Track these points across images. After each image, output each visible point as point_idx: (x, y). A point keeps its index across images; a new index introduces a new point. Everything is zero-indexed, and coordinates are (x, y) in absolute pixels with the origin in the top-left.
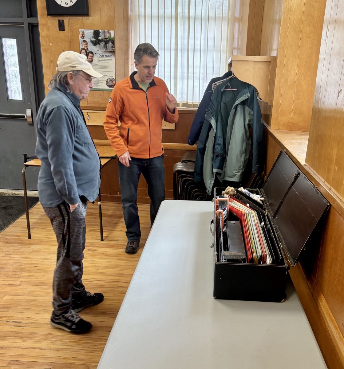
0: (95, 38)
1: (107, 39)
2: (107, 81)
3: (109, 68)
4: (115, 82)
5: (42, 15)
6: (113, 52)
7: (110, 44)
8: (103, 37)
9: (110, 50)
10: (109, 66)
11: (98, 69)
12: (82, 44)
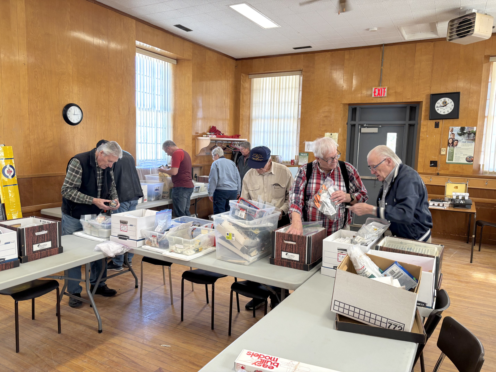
0: (461, 131)
1: (470, 132)
2: (467, 158)
3: (469, 150)
4: (473, 159)
5: (425, 119)
6: (474, 140)
7: (473, 135)
8: (467, 131)
9: (472, 139)
10: (469, 149)
11: (461, 151)
12: (450, 135)
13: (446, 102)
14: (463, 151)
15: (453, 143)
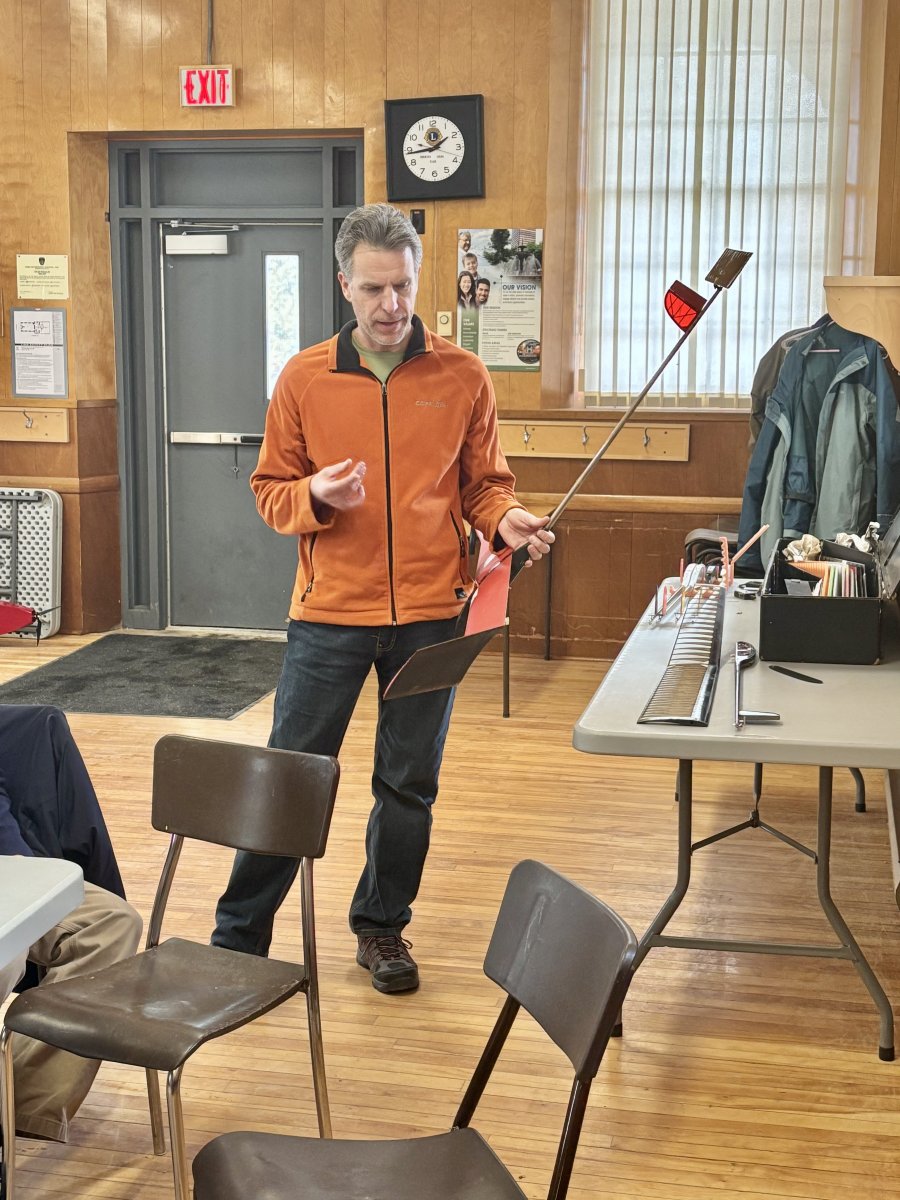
0: (495, 247)
1: (525, 250)
3: (525, 315)
6: (538, 279)
8: (516, 245)
9: (531, 274)
10: (526, 312)
11: (499, 320)
12: (463, 262)
13: (436, 135)
14: (506, 321)
15: (473, 294)
